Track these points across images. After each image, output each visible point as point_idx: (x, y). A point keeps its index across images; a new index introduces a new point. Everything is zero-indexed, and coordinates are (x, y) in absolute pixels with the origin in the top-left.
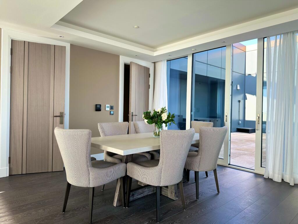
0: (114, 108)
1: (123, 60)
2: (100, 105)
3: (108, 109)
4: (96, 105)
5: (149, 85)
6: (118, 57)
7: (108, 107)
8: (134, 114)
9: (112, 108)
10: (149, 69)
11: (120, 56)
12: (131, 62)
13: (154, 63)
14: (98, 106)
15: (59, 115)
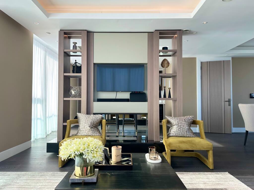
4: (251, 94)
15: (227, 100)
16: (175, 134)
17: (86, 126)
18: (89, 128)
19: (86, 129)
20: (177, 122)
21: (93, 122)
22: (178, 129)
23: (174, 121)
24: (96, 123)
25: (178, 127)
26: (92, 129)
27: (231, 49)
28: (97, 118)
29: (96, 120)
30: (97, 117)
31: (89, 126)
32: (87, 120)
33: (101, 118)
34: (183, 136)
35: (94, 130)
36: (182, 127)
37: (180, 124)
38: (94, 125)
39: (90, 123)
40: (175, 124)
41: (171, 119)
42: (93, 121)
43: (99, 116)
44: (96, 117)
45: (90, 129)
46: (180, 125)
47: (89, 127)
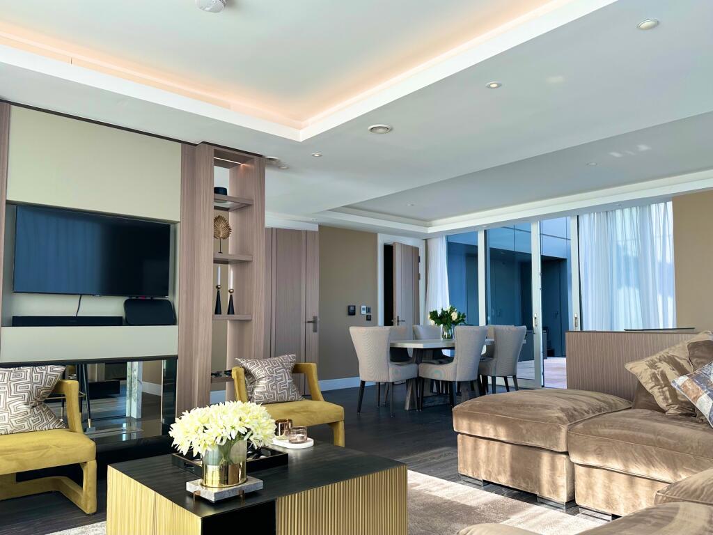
0: (372, 310)
1: (382, 240)
2: (354, 307)
3: (364, 312)
4: (349, 307)
5: (419, 275)
6: (376, 235)
7: (364, 309)
8: (400, 319)
9: (368, 310)
10: (418, 249)
11: (379, 235)
12: (394, 243)
13: (426, 240)
14: (352, 308)
15: (312, 320)
16: (265, 397)
17: (12, 402)
18: (24, 408)
19: (13, 413)
20: (269, 371)
21: (36, 390)
22: (272, 386)
23: (261, 367)
24: (44, 391)
25: (270, 382)
26: (35, 411)
27: (329, 210)
28: (46, 377)
29: (45, 382)
30: (47, 375)
31: (26, 401)
32: (15, 386)
33: (59, 374)
34: (281, 400)
35: (40, 414)
36: (279, 381)
37: (274, 375)
38: (39, 399)
39: (26, 394)
40: (263, 376)
41: (254, 364)
42: (35, 386)
43: (52, 369)
44: (45, 372)
45: (29, 411)
46: (276, 377)
47: (24, 406)
